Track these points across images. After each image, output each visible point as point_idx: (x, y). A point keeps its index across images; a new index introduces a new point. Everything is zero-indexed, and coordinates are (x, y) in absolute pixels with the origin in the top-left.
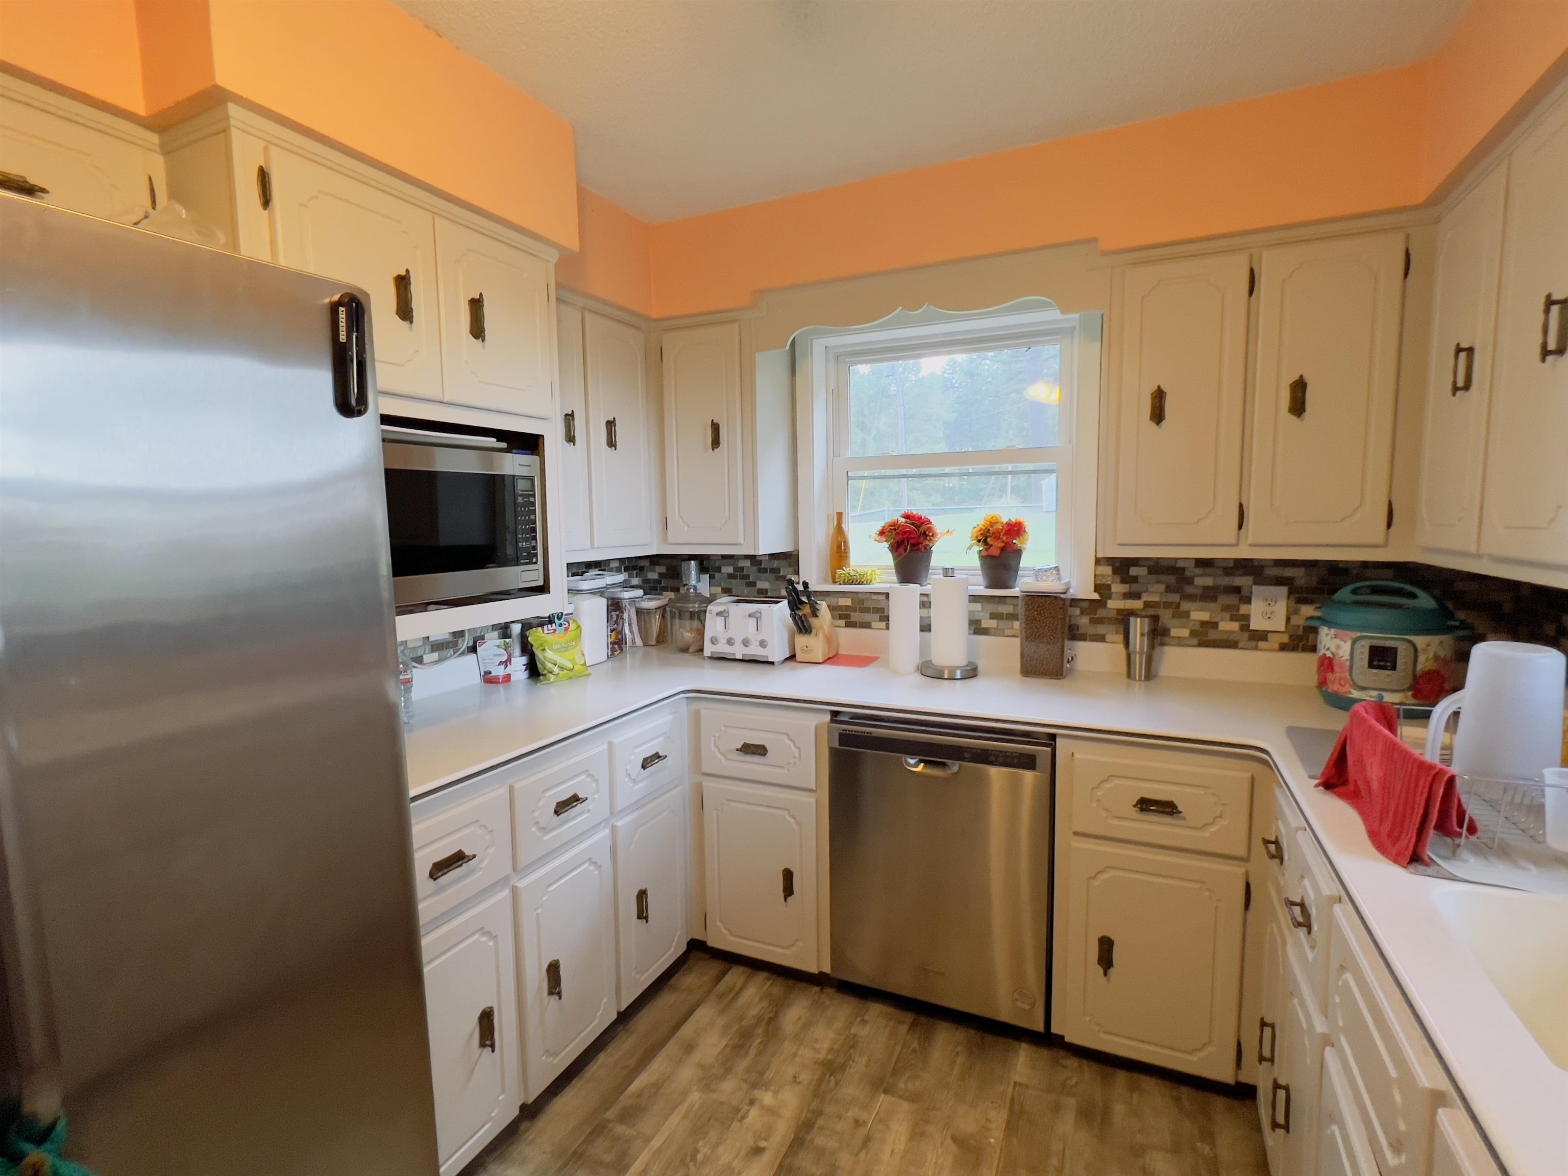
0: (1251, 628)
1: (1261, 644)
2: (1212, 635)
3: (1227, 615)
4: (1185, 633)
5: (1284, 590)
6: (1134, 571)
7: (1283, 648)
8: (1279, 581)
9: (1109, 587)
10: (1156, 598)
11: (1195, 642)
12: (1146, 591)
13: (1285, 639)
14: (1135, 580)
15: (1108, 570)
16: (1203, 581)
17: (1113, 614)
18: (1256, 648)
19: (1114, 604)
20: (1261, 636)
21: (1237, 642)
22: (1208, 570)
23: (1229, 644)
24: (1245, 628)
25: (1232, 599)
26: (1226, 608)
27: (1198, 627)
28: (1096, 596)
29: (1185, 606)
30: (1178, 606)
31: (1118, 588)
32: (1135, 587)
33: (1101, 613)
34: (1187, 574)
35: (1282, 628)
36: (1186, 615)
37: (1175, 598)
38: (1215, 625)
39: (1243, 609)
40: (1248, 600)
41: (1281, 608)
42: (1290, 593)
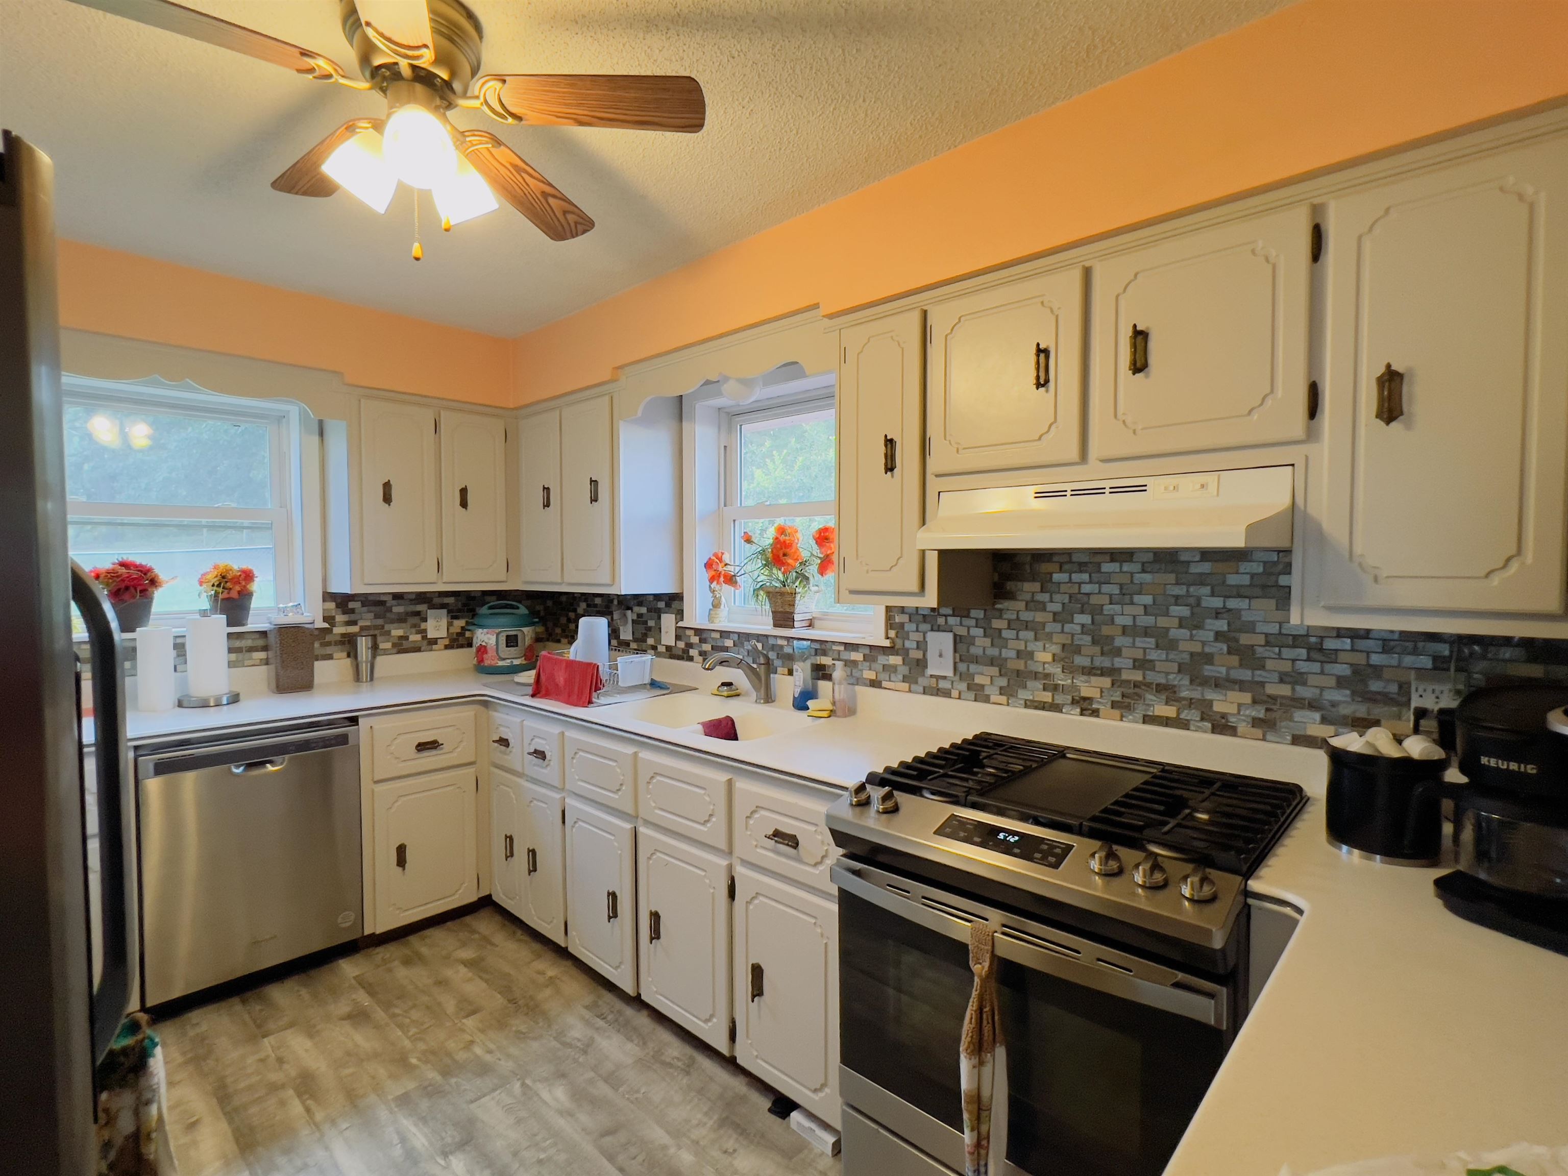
0: (429, 637)
1: (434, 647)
2: (406, 644)
3: (414, 630)
4: (388, 645)
5: (445, 611)
6: (351, 605)
7: (447, 647)
8: (443, 606)
9: (333, 618)
10: (368, 623)
11: (395, 650)
12: (361, 619)
13: (447, 642)
14: (352, 611)
15: (332, 605)
16: (398, 609)
17: (338, 638)
18: (431, 650)
19: (338, 630)
20: (434, 642)
21: (420, 648)
22: (400, 601)
23: (418, 650)
24: (425, 637)
25: (415, 620)
26: (414, 626)
27: (396, 641)
28: (326, 625)
29: (387, 627)
30: (383, 627)
31: (340, 618)
32: (353, 617)
33: (328, 638)
34: (388, 605)
35: (444, 634)
36: (388, 633)
37: (380, 622)
38: (406, 638)
39: (423, 626)
40: (425, 620)
41: (444, 622)
42: (449, 612)
